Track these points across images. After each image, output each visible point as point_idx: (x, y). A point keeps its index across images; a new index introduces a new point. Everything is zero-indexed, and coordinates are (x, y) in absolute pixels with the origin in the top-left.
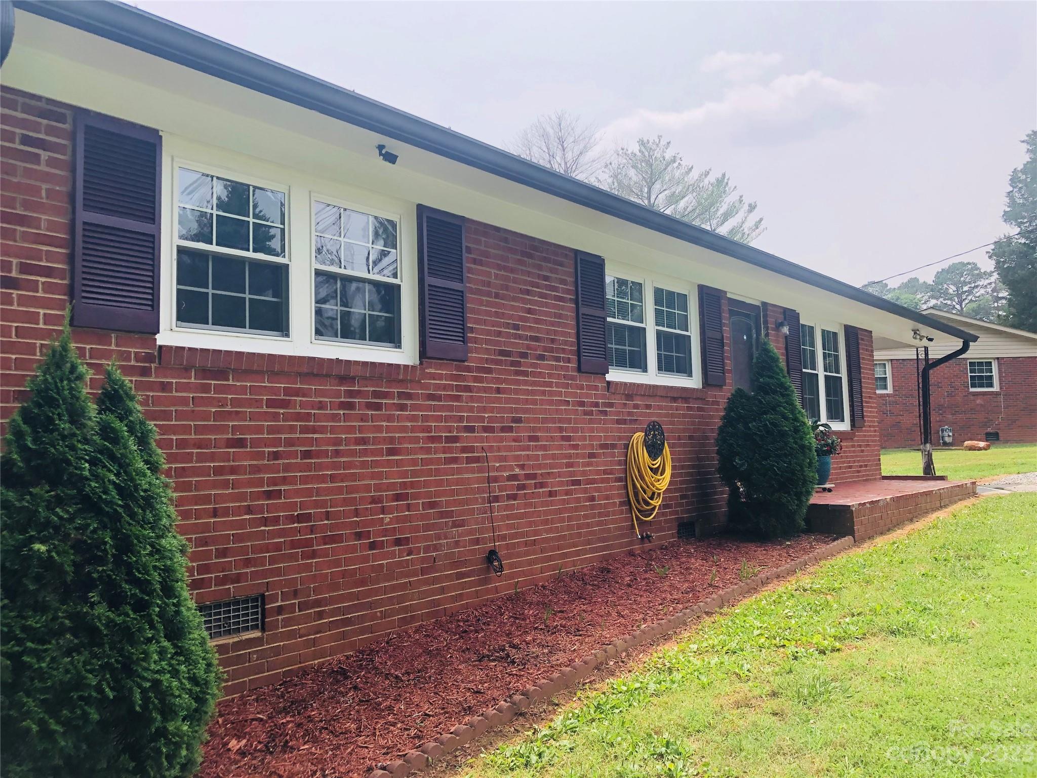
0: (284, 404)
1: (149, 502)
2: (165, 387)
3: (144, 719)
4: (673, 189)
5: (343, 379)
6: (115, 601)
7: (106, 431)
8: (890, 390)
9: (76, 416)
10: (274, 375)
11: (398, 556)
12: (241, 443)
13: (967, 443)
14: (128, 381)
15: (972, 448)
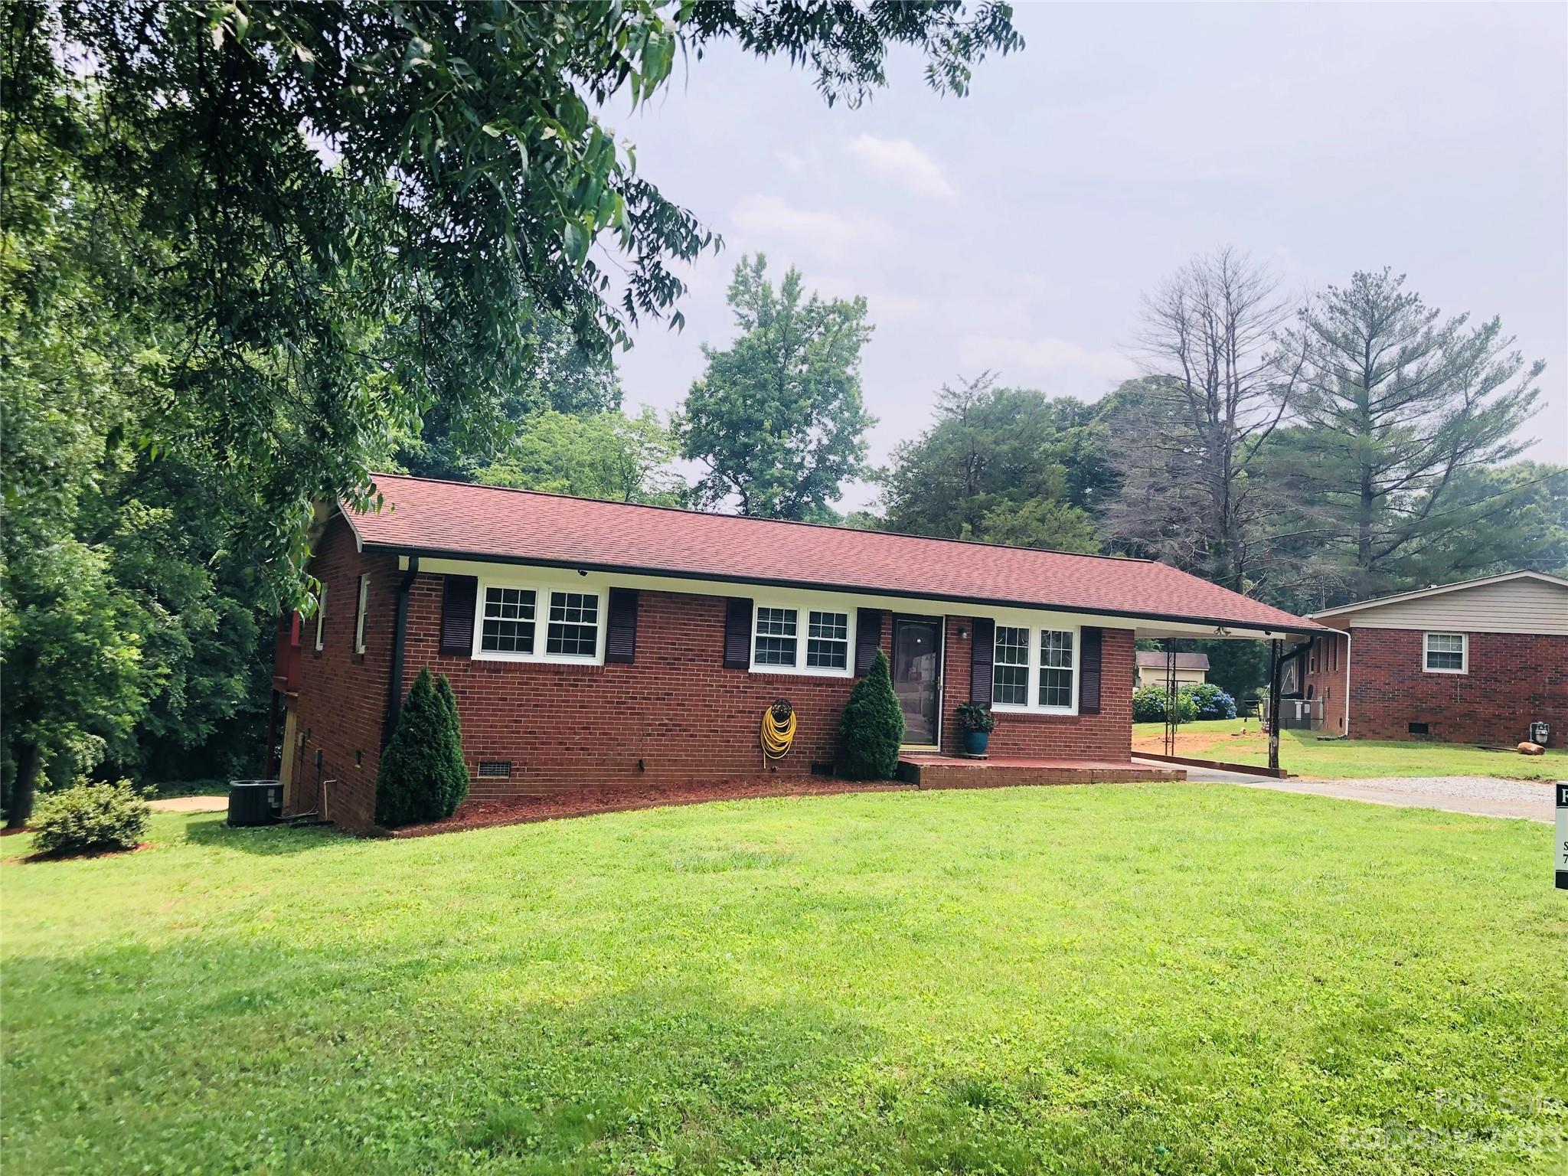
0: (526, 684)
1: (445, 720)
2: (474, 676)
3: (434, 782)
4: (1404, 344)
5: (557, 673)
6: (430, 748)
7: (435, 697)
8: (1464, 671)
9: (427, 692)
10: (522, 672)
11: (582, 755)
12: (505, 699)
13: (1523, 745)
14: (447, 679)
15: (1524, 752)
